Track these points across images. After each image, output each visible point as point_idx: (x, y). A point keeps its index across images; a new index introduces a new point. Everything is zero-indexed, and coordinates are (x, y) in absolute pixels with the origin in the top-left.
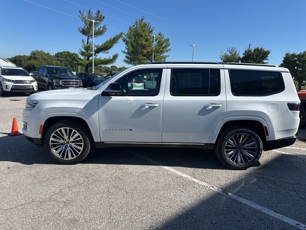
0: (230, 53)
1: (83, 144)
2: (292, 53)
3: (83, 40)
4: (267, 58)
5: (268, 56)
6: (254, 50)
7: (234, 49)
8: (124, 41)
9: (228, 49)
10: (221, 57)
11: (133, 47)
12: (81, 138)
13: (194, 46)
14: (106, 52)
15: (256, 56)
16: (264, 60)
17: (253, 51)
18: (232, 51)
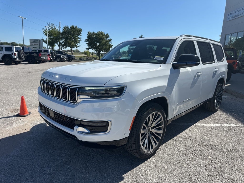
0: (51, 28)
1: (163, 126)
2: (93, 32)
4: (81, 34)
5: (81, 32)
6: (71, 28)
7: (54, 25)
9: (48, 24)
10: (44, 31)
12: (163, 120)
13: (23, 18)
15: (73, 32)
16: (79, 35)
17: (69, 28)
18: (52, 26)
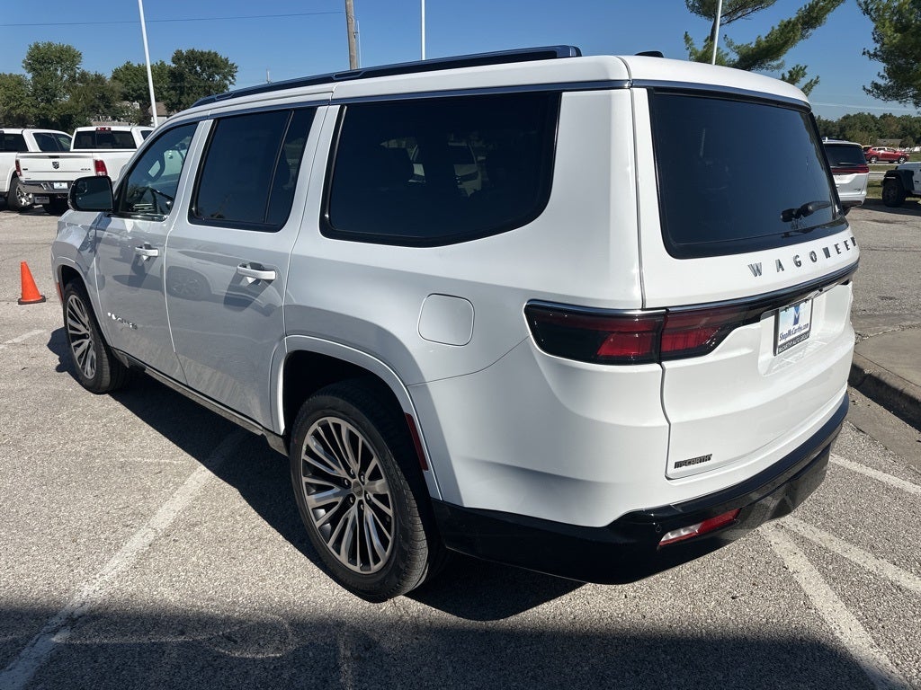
3: (686, 36)
8: (867, 11)
11: (902, 28)
14: (775, 63)
